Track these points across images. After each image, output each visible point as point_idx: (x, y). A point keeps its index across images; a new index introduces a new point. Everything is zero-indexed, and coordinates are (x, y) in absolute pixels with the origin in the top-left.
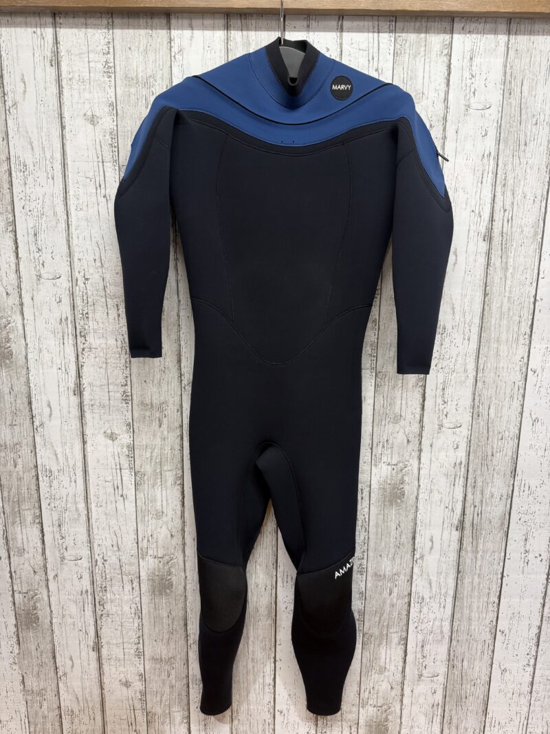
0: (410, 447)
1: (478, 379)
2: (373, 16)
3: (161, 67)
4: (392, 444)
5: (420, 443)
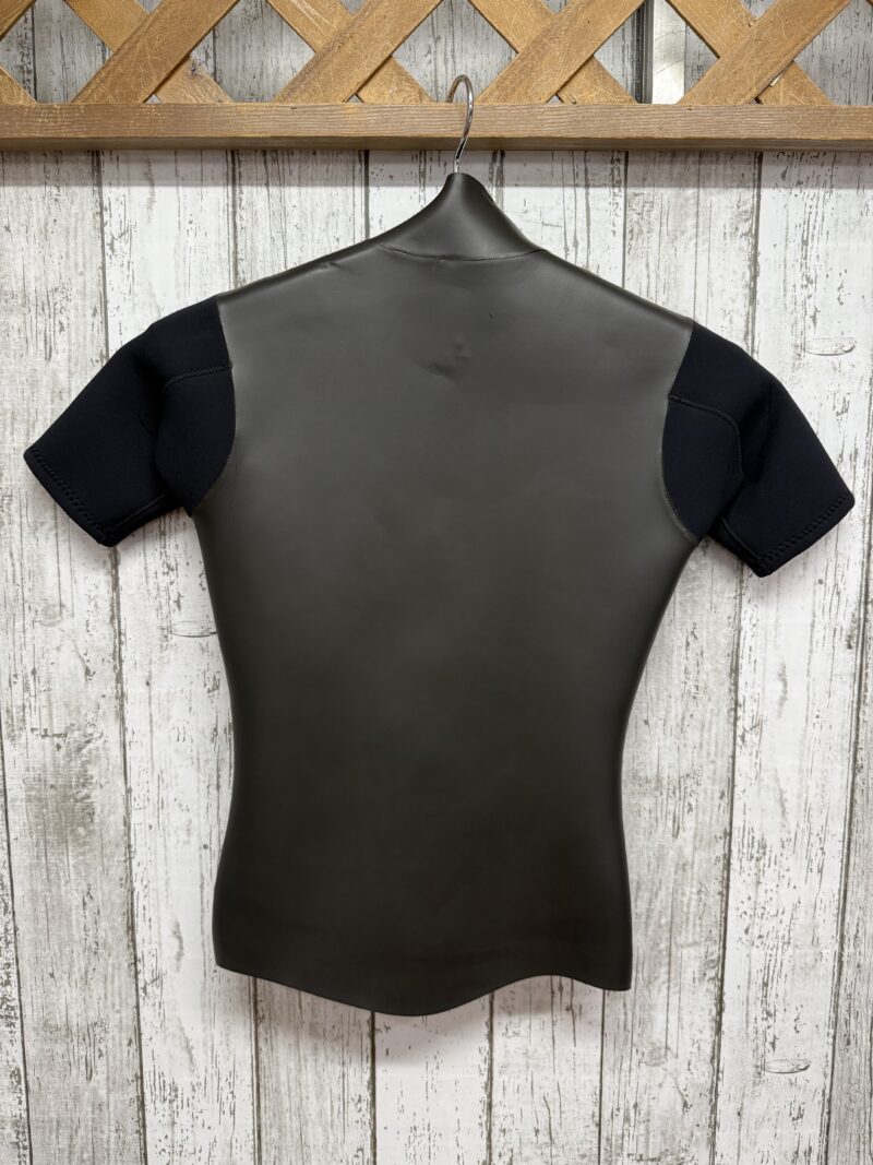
0: (691, 1118)
1: (845, 959)
2: (572, 150)
3: (81, 269)
4: (648, 1114)
5: (714, 1109)
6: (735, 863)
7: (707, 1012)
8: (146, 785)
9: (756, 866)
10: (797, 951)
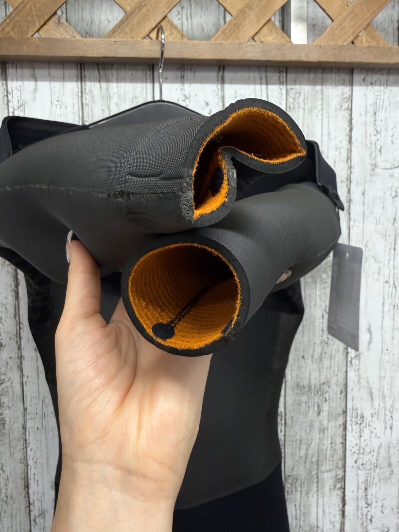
6: (348, 426)
7: (337, 506)
8: (35, 405)
9: (360, 427)
10: (381, 470)
